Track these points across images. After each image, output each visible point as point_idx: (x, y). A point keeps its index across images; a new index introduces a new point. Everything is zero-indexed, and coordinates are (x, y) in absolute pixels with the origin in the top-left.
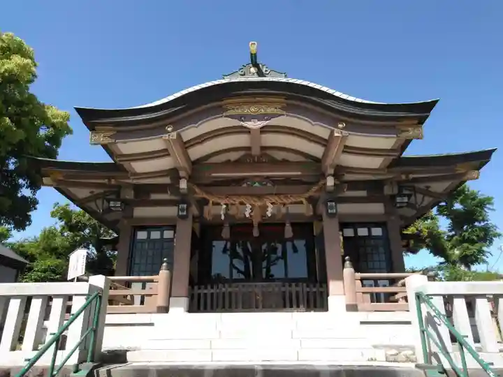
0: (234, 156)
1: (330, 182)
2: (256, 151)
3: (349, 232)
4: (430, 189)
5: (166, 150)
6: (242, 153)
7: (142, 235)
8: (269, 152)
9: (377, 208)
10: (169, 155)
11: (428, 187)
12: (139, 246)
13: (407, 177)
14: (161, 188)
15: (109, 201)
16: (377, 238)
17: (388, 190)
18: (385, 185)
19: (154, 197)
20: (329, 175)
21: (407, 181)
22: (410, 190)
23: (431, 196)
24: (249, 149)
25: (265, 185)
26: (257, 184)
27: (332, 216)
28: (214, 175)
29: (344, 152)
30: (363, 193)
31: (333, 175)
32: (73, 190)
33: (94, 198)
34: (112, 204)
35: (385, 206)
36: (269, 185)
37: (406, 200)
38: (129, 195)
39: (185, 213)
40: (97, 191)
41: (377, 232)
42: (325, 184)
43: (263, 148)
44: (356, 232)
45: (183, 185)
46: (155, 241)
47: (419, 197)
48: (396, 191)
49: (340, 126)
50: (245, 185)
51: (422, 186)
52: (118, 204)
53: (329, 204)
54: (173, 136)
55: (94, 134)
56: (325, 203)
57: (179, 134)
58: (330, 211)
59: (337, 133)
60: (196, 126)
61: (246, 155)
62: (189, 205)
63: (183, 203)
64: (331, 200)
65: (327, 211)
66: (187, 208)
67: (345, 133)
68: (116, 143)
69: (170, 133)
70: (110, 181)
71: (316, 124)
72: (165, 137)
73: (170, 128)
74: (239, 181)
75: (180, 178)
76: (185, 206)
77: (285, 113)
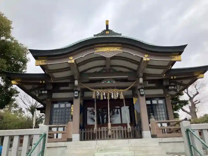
0: (98, 70)
1: (141, 80)
2: (108, 67)
3: (149, 102)
4: (182, 83)
5: (69, 67)
7: (56, 106)
8: (114, 68)
9: (161, 92)
10: (70, 70)
12: (55, 111)
13: (174, 77)
14: (66, 84)
15: (41, 91)
16: (161, 104)
17: (165, 83)
18: (163, 81)
19: (62, 88)
20: (140, 77)
21: (174, 79)
22: (174, 83)
23: (183, 86)
24: (105, 66)
25: (112, 82)
26: (109, 82)
27: (142, 95)
28: (89, 78)
29: (147, 67)
30: (153, 85)
31: (142, 78)
32: (25, 86)
33: (34, 89)
34: (43, 92)
35: (164, 90)
36: (114, 82)
37: (173, 88)
38: (51, 87)
39: (77, 95)
40: (36, 86)
41: (161, 102)
42: (139, 81)
43: (111, 66)
44: (151, 102)
45: (76, 82)
46: (62, 108)
47: (178, 86)
48: (168, 84)
49: (146, 56)
50: (103, 82)
51: (179, 81)
52: (46, 92)
53: (141, 90)
54: (73, 61)
55: (37, 61)
56: (139, 90)
57: (75, 60)
58: (141, 93)
59: (145, 59)
60: (83, 57)
61: (104, 69)
62: (79, 92)
63: (76, 91)
64: (142, 88)
65: (140, 93)
66: (78, 93)
67: (148, 59)
68: (47, 65)
69: (71, 60)
70: (42, 82)
71: (135, 56)
72: (69, 62)
73: (71, 58)
74: (100, 81)
75: (75, 80)
76: (77, 92)
77: (122, 51)
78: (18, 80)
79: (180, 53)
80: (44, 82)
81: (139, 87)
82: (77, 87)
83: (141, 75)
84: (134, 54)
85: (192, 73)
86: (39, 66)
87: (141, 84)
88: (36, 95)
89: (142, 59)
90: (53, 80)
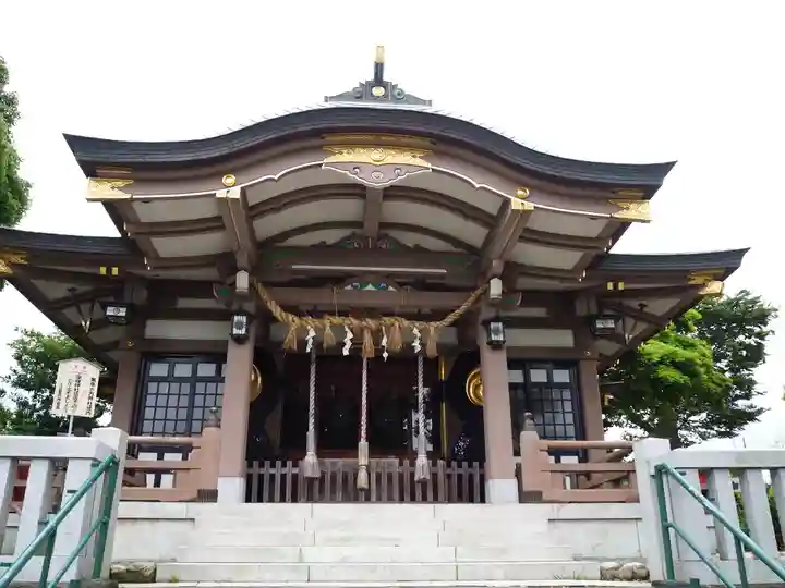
0: (332, 236)
1: (496, 287)
2: (371, 229)
3: (517, 377)
4: (645, 310)
5: (218, 218)
6: (346, 232)
7: (159, 369)
8: (394, 234)
9: (563, 339)
10: (222, 227)
11: (642, 306)
12: (152, 387)
13: (616, 286)
14: (202, 288)
15: (104, 308)
16: (562, 386)
17: (581, 309)
18: (576, 299)
19: (184, 303)
20: (494, 277)
21: (616, 292)
22: (614, 310)
23: (649, 322)
24: (360, 225)
25: (385, 288)
26: (370, 287)
27: (496, 346)
28: (296, 266)
29: (522, 238)
30: (538, 312)
31: (501, 277)
32: (40, 284)
33: (75, 300)
34: (110, 311)
35: (575, 335)
36: (391, 288)
37: (611, 324)
38: (141, 296)
39: (243, 332)
40: (82, 288)
41: (562, 376)
42: (487, 291)
43: (384, 225)
44: (527, 376)
45: (242, 281)
46: (181, 380)
47: (630, 322)
48: (594, 310)
49: (520, 192)
50: (349, 287)
51: (635, 304)
52: (123, 312)
53: (492, 325)
54: (235, 193)
55: (93, 183)
56: (486, 324)
57: (243, 191)
58: (493, 337)
59: (516, 204)
60: (276, 178)
61: (354, 234)
62: (251, 318)
63: (239, 313)
64: (496, 319)
65: (489, 335)
66: (249, 323)
67: (530, 206)
68: (132, 200)
69: (230, 188)
70: (109, 271)
71: (481, 188)
72: (221, 194)
73: (229, 180)
74: (339, 280)
75: (235, 270)
76: (244, 319)
77: (429, 165)
78: (16, 259)
79: (648, 192)
80: (115, 271)
81: (486, 313)
82: (243, 297)
83: (497, 266)
85: (685, 274)
86: (100, 204)
87: (493, 304)
88: (83, 324)
89: (506, 202)
90: (154, 268)
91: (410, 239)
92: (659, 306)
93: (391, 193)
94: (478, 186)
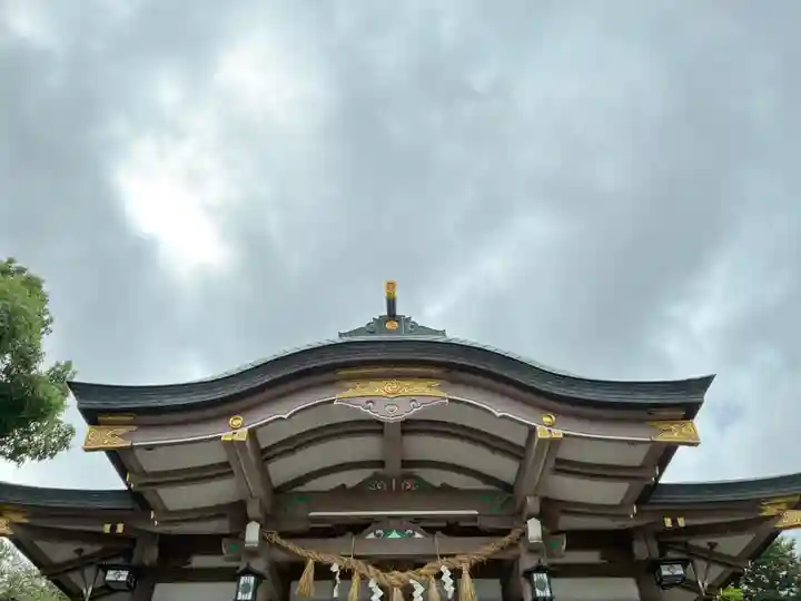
0: (351, 479)
1: (534, 529)
2: (393, 468)
4: (717, 550)
5: (226, 464)
6: (368, 473)
8: (418, 471)
10: (231, 474)
11: (713, 545)
13: (674, 522)
14: (211, 544)
15: (105, 570)
17: (642, 550)
18: (633, 540)
19: (199, 561)
20: (530, 517)
21: (676, 530)
22: (680, 551)
23: (721, 564)
24: (381, 464)
25: (411, 535)
26: (394, 535)
28: (312, 514)
29: (558, 471)
30: (592, 557)
31: (538, 517)
32: (43, 545)
33: (80, 564)
34: (111, 576)
35: (638, 583)
36: (418, 535)
37: (679, 570)
38: (151, 555)
39: (249, 596)
40: (92, 549)
42: (524, 534)
43: (406, 464)
45: (253, 533)
47: (701, 564)
48: (656, 554)
49: (546, 420)
50: (371, 536)
51: (701, 543)
52: (123, 576)
53: (536, 577)
54: (242, 435)
55: (94, 429)
56: (528, 574)
57: (252, 433)
58: (539, 593)
59: (542, 433)
60: (285, 417)
61: (375, 477)
62: (259, 577)
63: (247, 572)
64: (539, 569)
65: (534, 592)
66: (257, 584)
67: (558, 433)
68: (132, 448)
69: (236, 430)
70: (114, 528)
71: (502, 417)
72: (227, 436)
73: (236, 421)
74: (359, 527)
75: (247, 520)
76: (252, 580)
77: (445, 395)
78: (19, 518)
79: (690, 411)
80: (120, 529)
81: (527, 562)
82: (253, 553)
83: (533, 504)
84: (498, 411)
85: (756, 504)
86: (103, 453)
87: (533, 550)
88: (85, 591)
89: (532, 431)
90: (161, 522)
91: (435, 478)
92: (732, 545)
93: (408, 427)
94: (498, 415)
